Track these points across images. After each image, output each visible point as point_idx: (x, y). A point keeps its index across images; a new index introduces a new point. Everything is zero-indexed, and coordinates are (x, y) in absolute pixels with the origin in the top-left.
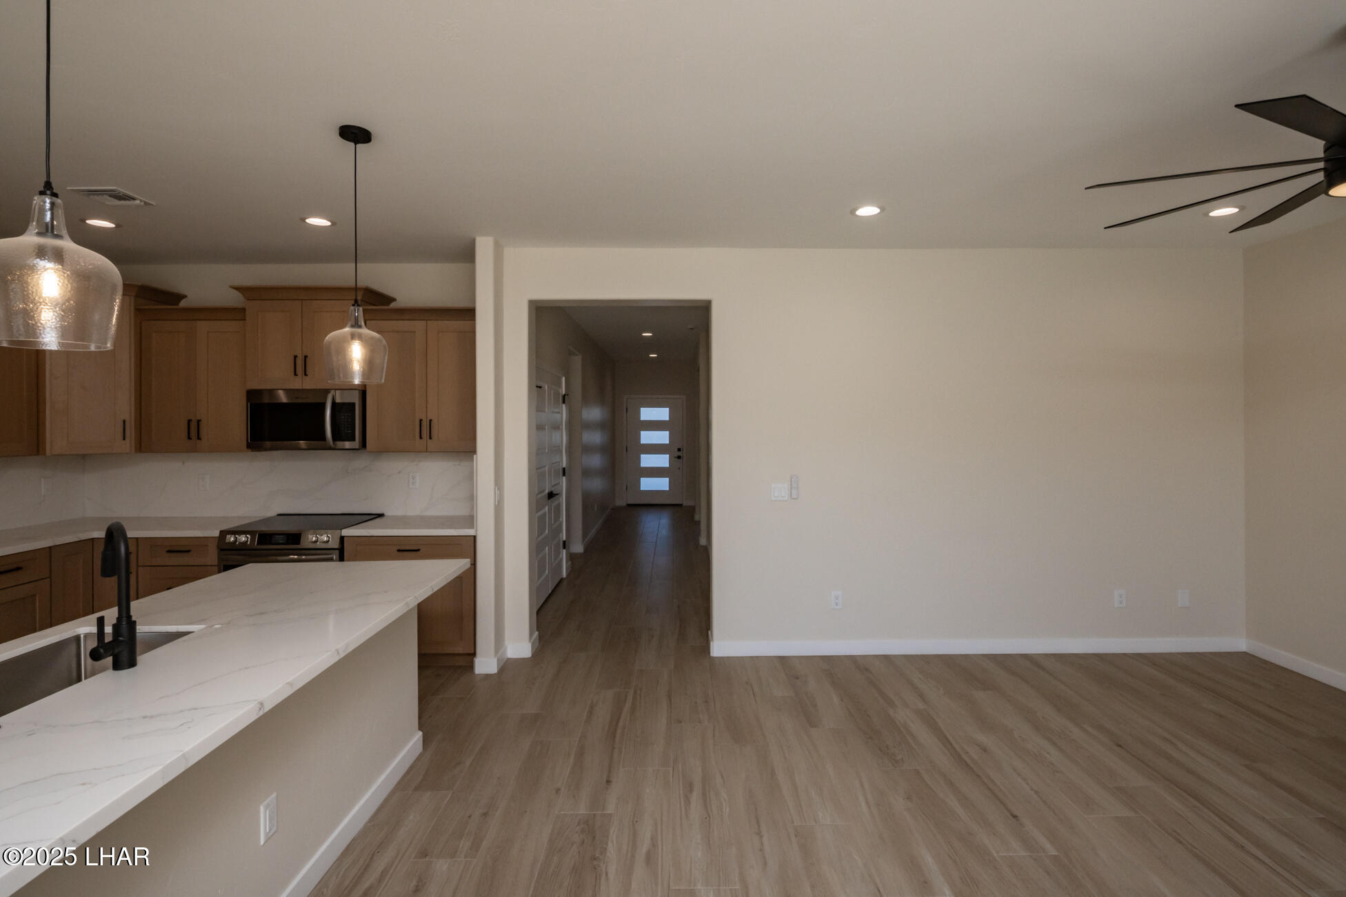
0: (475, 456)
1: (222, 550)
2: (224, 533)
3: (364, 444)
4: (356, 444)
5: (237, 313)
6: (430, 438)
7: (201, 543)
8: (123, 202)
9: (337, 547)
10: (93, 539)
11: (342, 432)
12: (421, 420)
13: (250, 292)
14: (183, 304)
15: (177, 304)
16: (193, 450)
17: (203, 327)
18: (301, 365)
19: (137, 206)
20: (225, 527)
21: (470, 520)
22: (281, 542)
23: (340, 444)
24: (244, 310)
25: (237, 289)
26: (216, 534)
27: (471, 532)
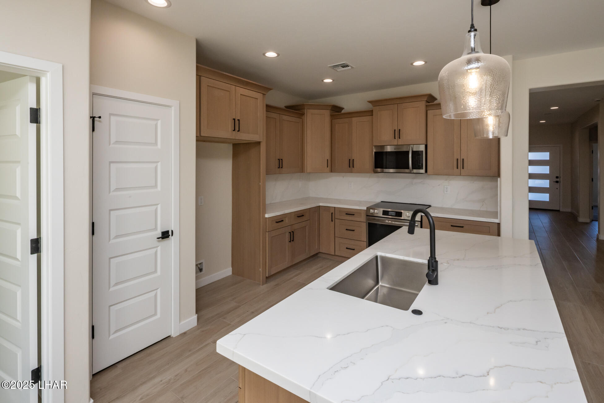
0: (499, 179)
1: (367, 216)
2: (368, 209)
3: (426, 171)
4: (423, 171)
5: (370, 113)
6: (463, 168)
7: (359, 212)
8: (345, 69)
9: (420, 220)
10: (319, 206)
11: (417, 165)
12: (457, 159)
13: (375, 103)
14: (343, 111)
15: (341, 112)
16: (352, 172)
17: (355, 120)
18: (397, 134)
19: (349, 69)
20: (369, 205)
21: (495, 214)
22: (393, 215)
23: (415, 171)
24: (372, 111)
25: (369, 102)
26: (365, 208)
27: (497, 221)
